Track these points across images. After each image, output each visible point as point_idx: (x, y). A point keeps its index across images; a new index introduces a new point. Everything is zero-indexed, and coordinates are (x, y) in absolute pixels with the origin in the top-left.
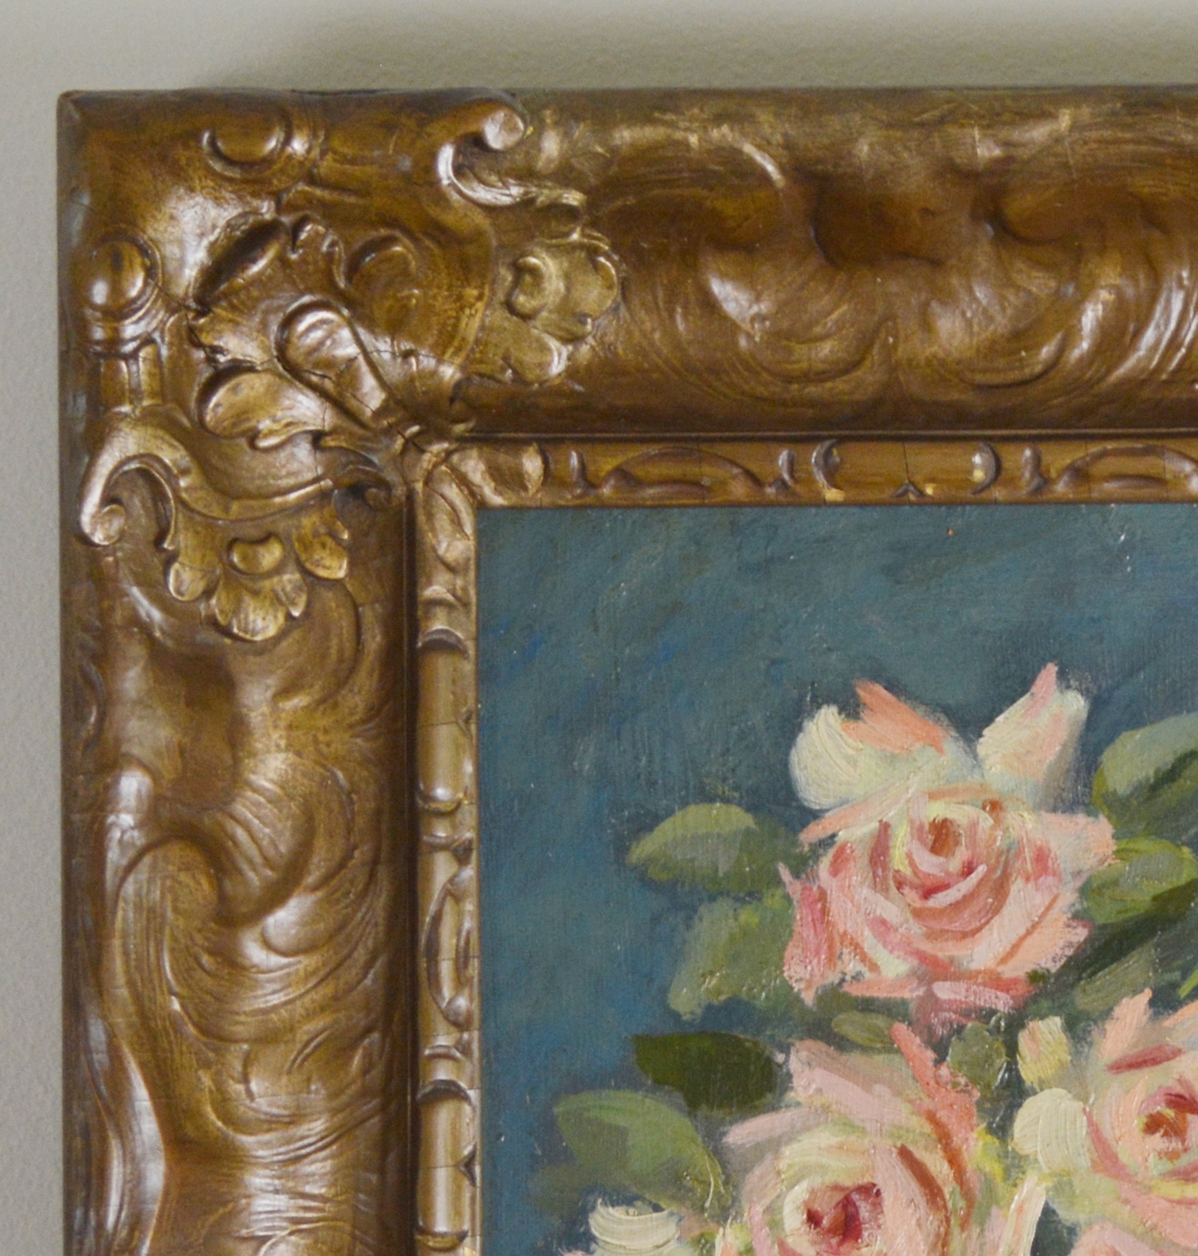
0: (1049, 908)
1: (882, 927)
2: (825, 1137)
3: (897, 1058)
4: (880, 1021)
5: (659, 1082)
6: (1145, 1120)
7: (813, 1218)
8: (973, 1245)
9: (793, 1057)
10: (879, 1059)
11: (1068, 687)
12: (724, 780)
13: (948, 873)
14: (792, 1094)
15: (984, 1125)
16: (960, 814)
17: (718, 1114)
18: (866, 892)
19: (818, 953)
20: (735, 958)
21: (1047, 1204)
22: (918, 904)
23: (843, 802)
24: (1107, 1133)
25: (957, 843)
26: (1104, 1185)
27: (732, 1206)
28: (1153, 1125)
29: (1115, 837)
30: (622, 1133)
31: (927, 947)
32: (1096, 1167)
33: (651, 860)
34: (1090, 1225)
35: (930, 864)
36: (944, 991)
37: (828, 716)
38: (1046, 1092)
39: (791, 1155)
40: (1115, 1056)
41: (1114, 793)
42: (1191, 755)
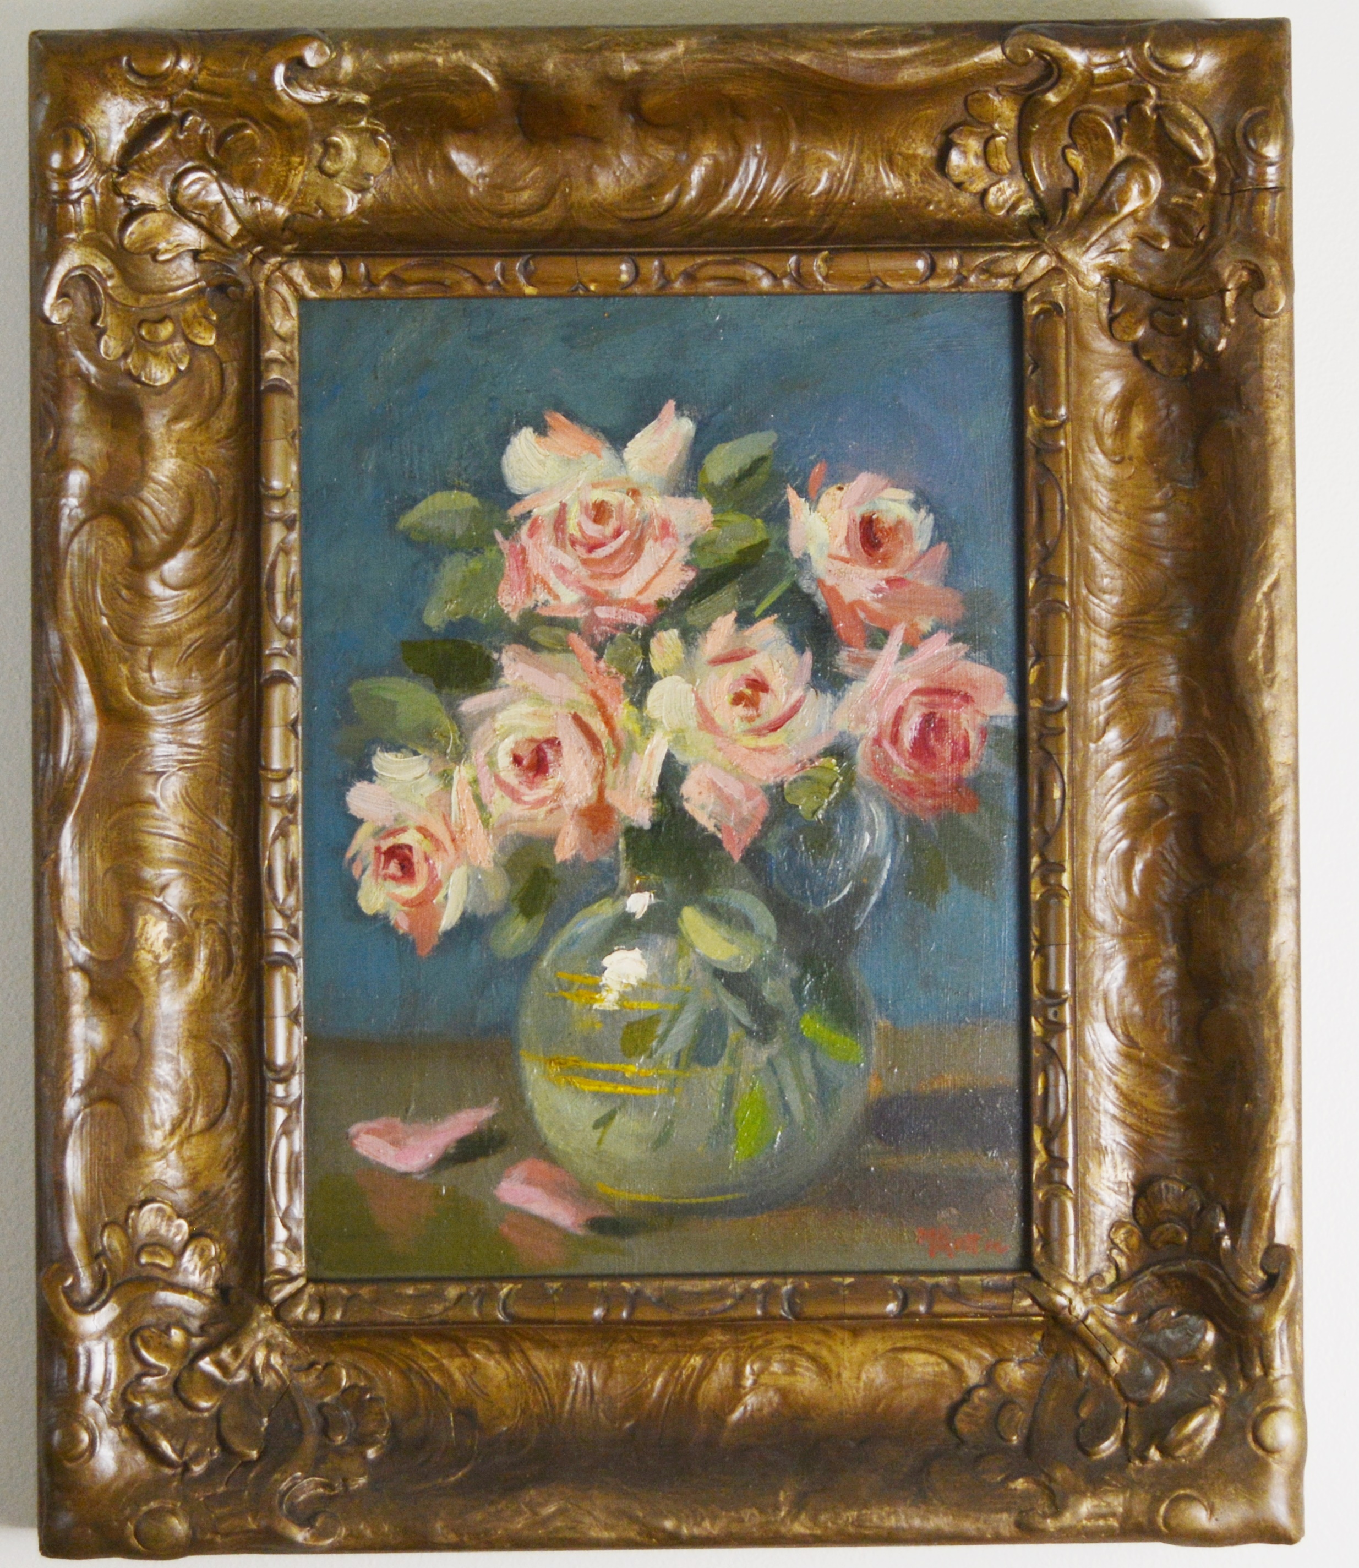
0: (670, 559)
1: (561, 570)
2: (524, 708)
3: (571, 656)
4: (560, 632)
5: (417, 672)
6: (733, 696)
7: (517, 760)
8: (621, 777)
9: (504, 656)
10: (560, 657)
11: (683, 415)
12: (459, 475)
13: (605, 537)
14: (503, 680)
15: (628, 700)
16: (612, 497)
17: (455, 692)
18: (551, 548)
19: (520, 588)
20: (466, 591)
21: (668, 750)
23: (537, 490)
24: (708, 704)
25: (611, 516)
26: (706, 738)
27: (465, 752)
28: (738, 699)
29: (713, 512)
30: (393, 704)
31: (592, 584)
32: (700, 727)
33: (411, 528)
34: (696, 764)
35: (593, 530)
36: (602, 612)
37: (527, 434)
38: (668, 678)
39: (503, 719)
40: (713, 655)
41: (713, 484)
42: (763, 459)
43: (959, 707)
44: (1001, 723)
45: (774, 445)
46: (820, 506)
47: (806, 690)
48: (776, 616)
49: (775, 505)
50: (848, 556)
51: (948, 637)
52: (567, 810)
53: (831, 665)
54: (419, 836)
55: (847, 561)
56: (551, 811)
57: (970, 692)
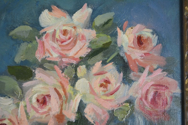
0: (84, 46)
1: (54, 48)
2: (41, 86)
3: (55, 72)
4: (52, 65)
5: (12, 75)
6: (100, 85)
7: (38, 101)
8: (67, 106)
9: (36, 71)
10: (52, 72)
11: (89, 7)
12: (27, 21)
13: (66, 39)
14: (35, 78)
15: (70, 85)
16: (69, 29)
17: (22, 81)
18: (51, 42)
19: (42, 52)
20: (27, 53)
21: (81, 99)
22: (60, 44)
23: (48, 26)
24: (93, 87)
25: (68, 34)
26: (92, 96)
27: (23, 98)
28: (101, 85)
29: (96, 33)
30: (4, 83)
31: (62, 52)
32: (91, 93)
33: (13, 35)
34: (89, 104)
35: (63, 37)
36: (64, 60)
37: (46, 12)
38: (82, 79)
39: (35, 89)
40: (95, 73)
41: (96, 26)
42: (111, 20)
43: (165, 90)
44: (177, 95)
45: (114, 16)
46: (126, 33)
47: (121, 84)
48: (113, 63)
49: (114, 32)
50: (134, 47)
51: (162, 70)
52: (51, 116)
53: (128, 77)
54: (9, 121)
55: (133, 48)
56: (47, 116)
57: (168, 86)
